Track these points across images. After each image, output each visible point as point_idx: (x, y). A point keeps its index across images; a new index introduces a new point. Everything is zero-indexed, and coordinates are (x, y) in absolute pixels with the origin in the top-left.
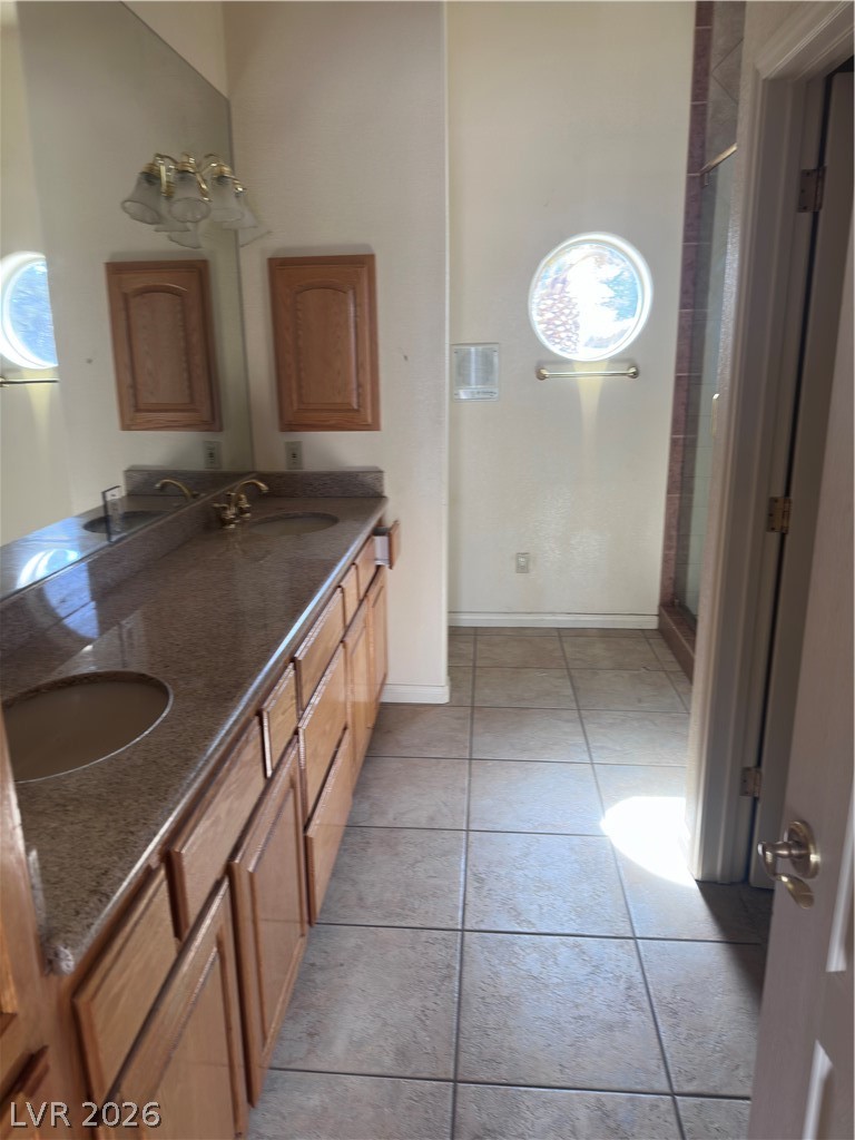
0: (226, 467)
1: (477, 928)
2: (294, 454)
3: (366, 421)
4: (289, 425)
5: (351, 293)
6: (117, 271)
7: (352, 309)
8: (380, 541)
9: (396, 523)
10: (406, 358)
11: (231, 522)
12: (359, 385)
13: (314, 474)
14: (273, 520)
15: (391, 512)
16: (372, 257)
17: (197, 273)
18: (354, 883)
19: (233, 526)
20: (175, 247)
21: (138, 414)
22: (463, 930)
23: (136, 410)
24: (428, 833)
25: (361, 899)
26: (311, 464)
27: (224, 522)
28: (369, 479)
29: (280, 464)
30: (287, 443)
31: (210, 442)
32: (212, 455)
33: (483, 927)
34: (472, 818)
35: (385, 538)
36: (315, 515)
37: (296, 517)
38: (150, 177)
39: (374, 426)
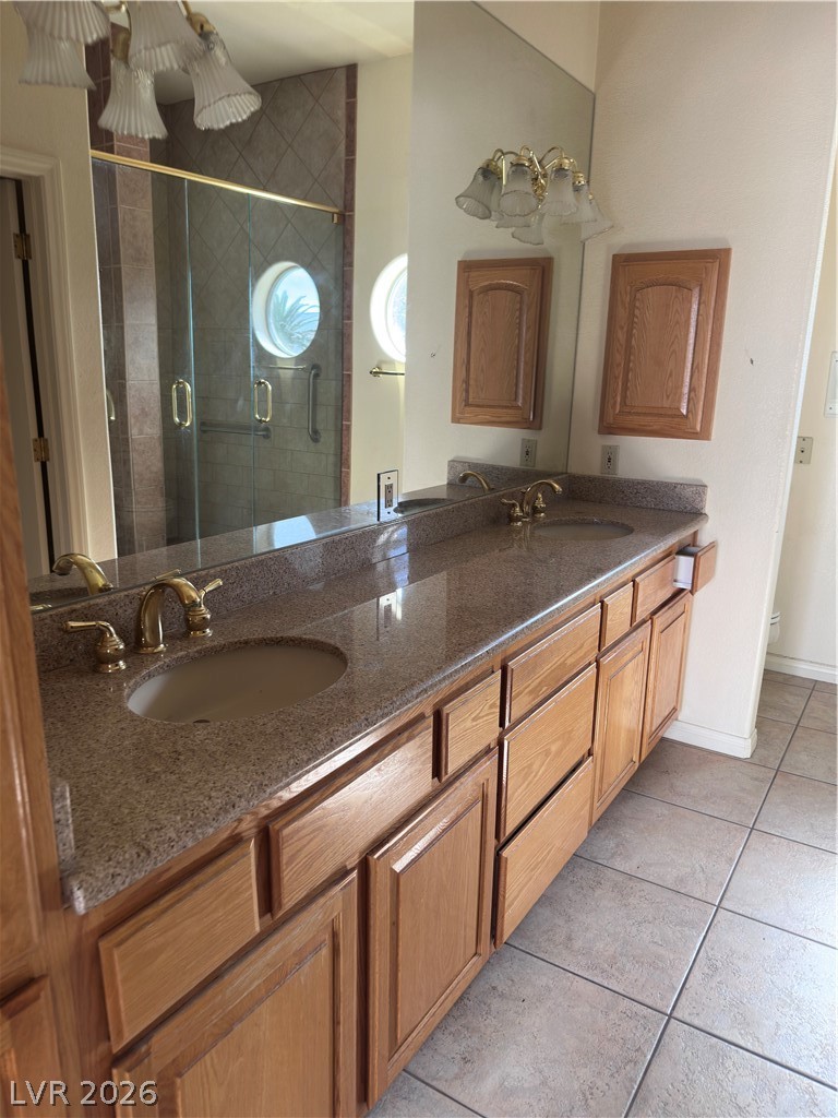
0: (540, 467)
1: (688, 1021)
2: (610, 458)
3: (695, 428)
4: (607, 428)
5: (696, 292)
6: (467, 268)
7: (695, 307)
8: (685, 563)
9: (713, 545)
10: (752, 362)
11: (518, 519)
12: (692, 389)
13: (627, 481)
14: (567, 523)
15: (707, 533)
16: (727, 252)
17: (541, 270)
18: (569, 920)
19: (519, 523)
20: (515, 244)
21: (467, 408)
22: (670, 1016)
23: (469, 404)
24: (671, 895)
25: (569, 939)
26: (626, 470)
27: (512, 519)
28: (688, 492)
29: (594, 468)
30: (604, 447)
31: (529, 441)
32: (528, 452)
33: (696, 1022)
34: (728, 894)
35: (692, 559)
36: (613, 524)
37: (592, 523)
38: (488, 172)
39: (704, 434)
